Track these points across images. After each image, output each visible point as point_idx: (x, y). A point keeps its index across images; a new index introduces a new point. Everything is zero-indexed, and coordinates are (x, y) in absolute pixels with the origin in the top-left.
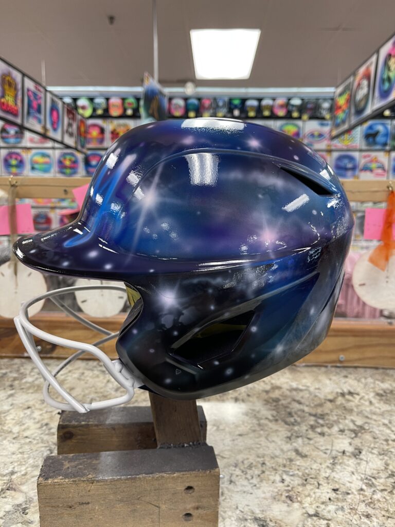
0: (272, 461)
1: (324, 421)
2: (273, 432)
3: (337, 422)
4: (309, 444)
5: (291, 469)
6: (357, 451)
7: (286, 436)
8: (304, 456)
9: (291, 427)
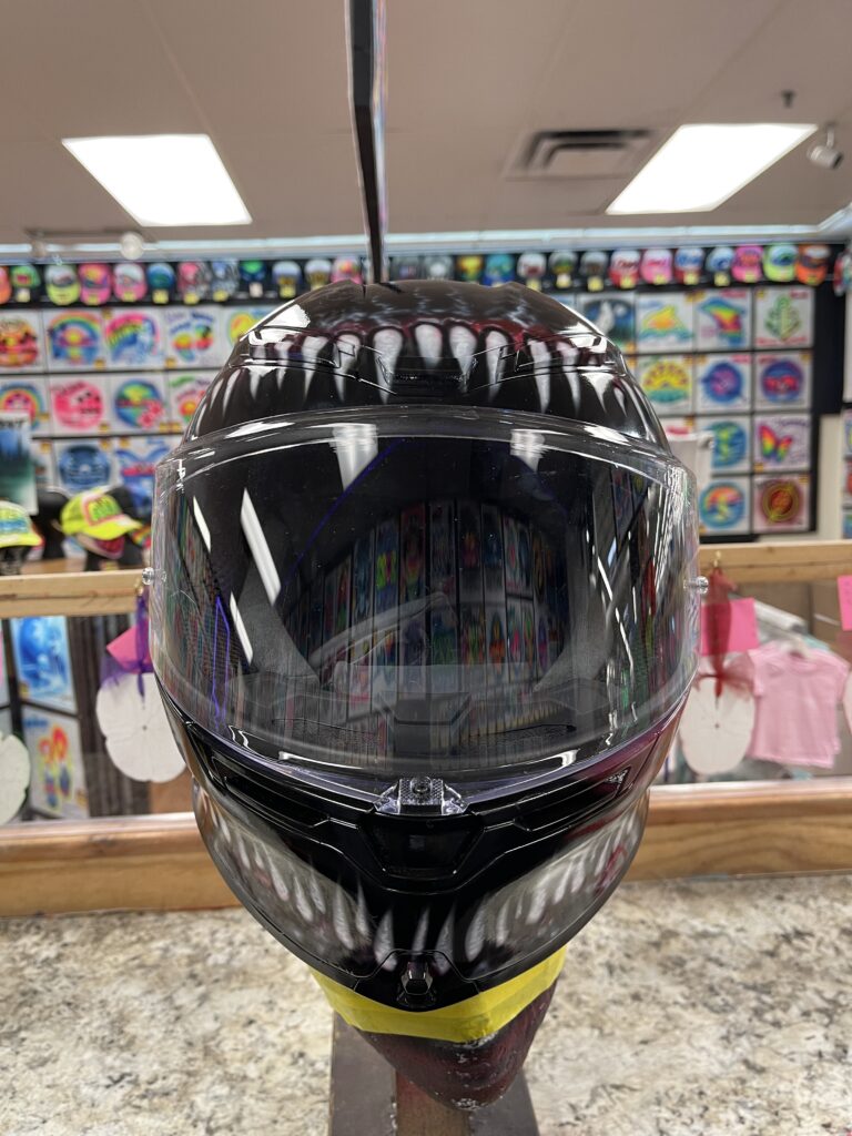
0: (714, 1087)
1: (773, 997)
2: (695, 1030)
3: (793, 997)
4: (761, 1046)
5: (747, 1097)
6: (840, 1050)
7: (719, 1035)
8: (761, 1071)
9: (722, 1016)
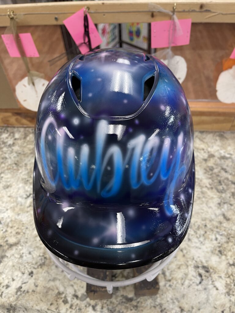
0: (210, 224)
2: (210, 199)
5: (221, 230)
8: (228, 220)
9: (220, 194)
